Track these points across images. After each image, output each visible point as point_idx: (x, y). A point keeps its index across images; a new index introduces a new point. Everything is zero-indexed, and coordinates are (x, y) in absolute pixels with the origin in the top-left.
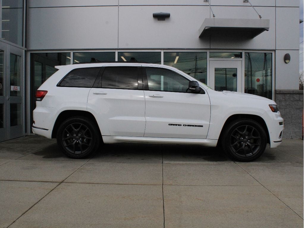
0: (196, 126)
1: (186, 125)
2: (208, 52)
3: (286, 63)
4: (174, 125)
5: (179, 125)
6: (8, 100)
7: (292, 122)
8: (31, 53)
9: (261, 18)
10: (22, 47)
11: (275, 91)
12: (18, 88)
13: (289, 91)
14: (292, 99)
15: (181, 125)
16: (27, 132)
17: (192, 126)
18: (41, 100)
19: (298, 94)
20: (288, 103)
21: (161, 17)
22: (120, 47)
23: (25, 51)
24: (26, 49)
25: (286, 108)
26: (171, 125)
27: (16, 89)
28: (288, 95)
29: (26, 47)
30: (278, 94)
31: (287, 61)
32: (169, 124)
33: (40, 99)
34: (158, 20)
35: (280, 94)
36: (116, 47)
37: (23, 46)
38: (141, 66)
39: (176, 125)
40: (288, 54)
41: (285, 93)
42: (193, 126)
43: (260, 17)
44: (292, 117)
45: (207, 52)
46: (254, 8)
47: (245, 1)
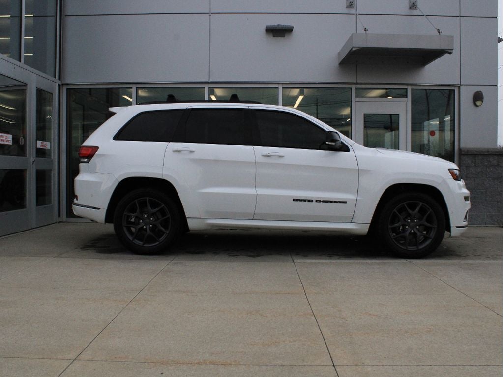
0: (335, 202)
1: (320, 201)
2: (353, 87)
3: (477, 106)
4: (301, 200)
5: (309, 201)
6: (33, 164)
7: (486, 200)
8: (67, 89)
9: (441, 34)
10: (53, 79)
11: (460, 150)
12: (47, 145)
13: (482, 151)
14: (486, 163)
15: (312, 201)
16: (61, 216)
17: (329, 203)
18: (88, 162)
19: (496, 155)
20: (479, 170)
21: (279, 32)
22: (212, 80)
23: (59, 85)
24: (60, 82)
25: (477, 178)
26: (297, 200)
27: (45, 147)
28: (480, 157)
29: (60, 79)
30: (464, 155)
31: (478, 103)
32: (294, 200)
33: (86, 160)
34: (274, 37)
35: (467, 155)
36: (207, 80)
37: (55, 77)
38: (248, 108)
39: (305, 200)
40: (480, 91)
41: (476, 153)
42: (331, 202)
43: (439, 33)
44: (486, 191)
45: (351, 88)
46: (428, 19)
47: (412, 8)
